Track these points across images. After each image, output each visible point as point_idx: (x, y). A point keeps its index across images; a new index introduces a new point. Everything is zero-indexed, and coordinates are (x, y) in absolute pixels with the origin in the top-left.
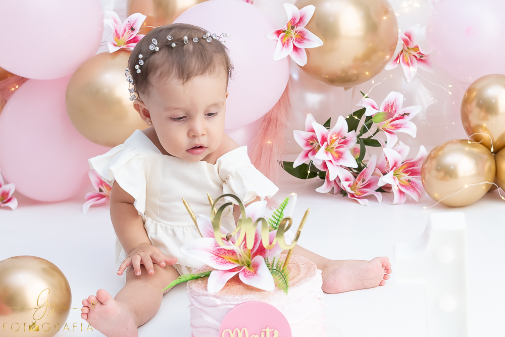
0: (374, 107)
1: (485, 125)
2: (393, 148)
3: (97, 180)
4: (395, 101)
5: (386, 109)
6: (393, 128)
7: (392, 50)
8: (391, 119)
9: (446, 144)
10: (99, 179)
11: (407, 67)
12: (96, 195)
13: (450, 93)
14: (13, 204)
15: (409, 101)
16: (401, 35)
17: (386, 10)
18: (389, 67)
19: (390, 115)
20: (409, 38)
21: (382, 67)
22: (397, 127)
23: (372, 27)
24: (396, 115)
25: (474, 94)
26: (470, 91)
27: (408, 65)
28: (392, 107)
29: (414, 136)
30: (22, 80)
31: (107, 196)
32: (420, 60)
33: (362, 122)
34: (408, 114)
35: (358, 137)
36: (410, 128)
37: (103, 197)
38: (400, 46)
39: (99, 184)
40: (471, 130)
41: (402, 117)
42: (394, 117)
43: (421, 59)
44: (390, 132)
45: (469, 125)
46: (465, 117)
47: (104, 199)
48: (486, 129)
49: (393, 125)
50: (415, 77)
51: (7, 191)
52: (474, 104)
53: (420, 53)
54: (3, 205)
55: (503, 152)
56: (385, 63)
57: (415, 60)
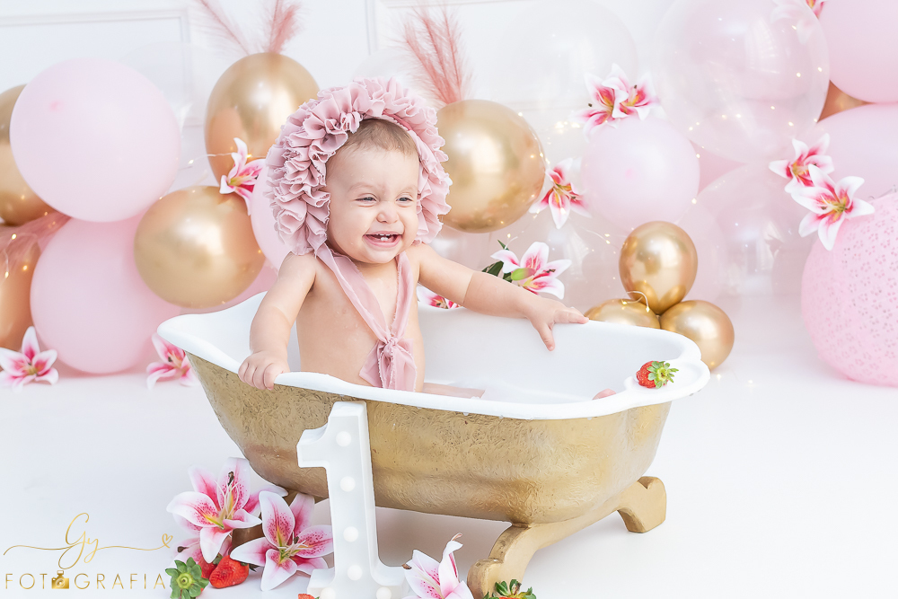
0: (514, 263)
1: (645, 281)
3: (163, 346)
4: (539, 254)
5: (528, 263)
6: (536, 287)
7: (538, 187)
8: (533, 277)
9: (604, 305)
10: (166, 345)
11: (557, 209)
12: (162, 366)
13: (608, 242)
14: (53, 377)
15: (556, 254)
16: (549, 171)
17: (529, 142)
18: (536, 209)
19: (531, 272)
20: (560, 174)
21: (525, 211)
22: (541, 286)
23: (513, 163)
24: (540, 272)
25: (635, 245)
26: (630, 240)
27: (559, 206)
28: (535, 261)
30: (64, 219)
31: (176, 367)
32: (573, 200)
34: (553, 271)
36: (557, 288)
37: (170, 368)
38: (548, 184)
39: (166, 353)
40: (631, 287)
41: (547, 273)
42: (537, 274)
43: (574, 200)
45: (630, 281)
46: (625, 272)
47: (173, 372)
48: (648, 285)
49: (536, 284)
50: (566, 223)
51: (44, 360)
52: (634, 256)
53: (572, 193)
54: (38, 379)
55: (670, 313)
56: (530, 204)
57: (568, 202)
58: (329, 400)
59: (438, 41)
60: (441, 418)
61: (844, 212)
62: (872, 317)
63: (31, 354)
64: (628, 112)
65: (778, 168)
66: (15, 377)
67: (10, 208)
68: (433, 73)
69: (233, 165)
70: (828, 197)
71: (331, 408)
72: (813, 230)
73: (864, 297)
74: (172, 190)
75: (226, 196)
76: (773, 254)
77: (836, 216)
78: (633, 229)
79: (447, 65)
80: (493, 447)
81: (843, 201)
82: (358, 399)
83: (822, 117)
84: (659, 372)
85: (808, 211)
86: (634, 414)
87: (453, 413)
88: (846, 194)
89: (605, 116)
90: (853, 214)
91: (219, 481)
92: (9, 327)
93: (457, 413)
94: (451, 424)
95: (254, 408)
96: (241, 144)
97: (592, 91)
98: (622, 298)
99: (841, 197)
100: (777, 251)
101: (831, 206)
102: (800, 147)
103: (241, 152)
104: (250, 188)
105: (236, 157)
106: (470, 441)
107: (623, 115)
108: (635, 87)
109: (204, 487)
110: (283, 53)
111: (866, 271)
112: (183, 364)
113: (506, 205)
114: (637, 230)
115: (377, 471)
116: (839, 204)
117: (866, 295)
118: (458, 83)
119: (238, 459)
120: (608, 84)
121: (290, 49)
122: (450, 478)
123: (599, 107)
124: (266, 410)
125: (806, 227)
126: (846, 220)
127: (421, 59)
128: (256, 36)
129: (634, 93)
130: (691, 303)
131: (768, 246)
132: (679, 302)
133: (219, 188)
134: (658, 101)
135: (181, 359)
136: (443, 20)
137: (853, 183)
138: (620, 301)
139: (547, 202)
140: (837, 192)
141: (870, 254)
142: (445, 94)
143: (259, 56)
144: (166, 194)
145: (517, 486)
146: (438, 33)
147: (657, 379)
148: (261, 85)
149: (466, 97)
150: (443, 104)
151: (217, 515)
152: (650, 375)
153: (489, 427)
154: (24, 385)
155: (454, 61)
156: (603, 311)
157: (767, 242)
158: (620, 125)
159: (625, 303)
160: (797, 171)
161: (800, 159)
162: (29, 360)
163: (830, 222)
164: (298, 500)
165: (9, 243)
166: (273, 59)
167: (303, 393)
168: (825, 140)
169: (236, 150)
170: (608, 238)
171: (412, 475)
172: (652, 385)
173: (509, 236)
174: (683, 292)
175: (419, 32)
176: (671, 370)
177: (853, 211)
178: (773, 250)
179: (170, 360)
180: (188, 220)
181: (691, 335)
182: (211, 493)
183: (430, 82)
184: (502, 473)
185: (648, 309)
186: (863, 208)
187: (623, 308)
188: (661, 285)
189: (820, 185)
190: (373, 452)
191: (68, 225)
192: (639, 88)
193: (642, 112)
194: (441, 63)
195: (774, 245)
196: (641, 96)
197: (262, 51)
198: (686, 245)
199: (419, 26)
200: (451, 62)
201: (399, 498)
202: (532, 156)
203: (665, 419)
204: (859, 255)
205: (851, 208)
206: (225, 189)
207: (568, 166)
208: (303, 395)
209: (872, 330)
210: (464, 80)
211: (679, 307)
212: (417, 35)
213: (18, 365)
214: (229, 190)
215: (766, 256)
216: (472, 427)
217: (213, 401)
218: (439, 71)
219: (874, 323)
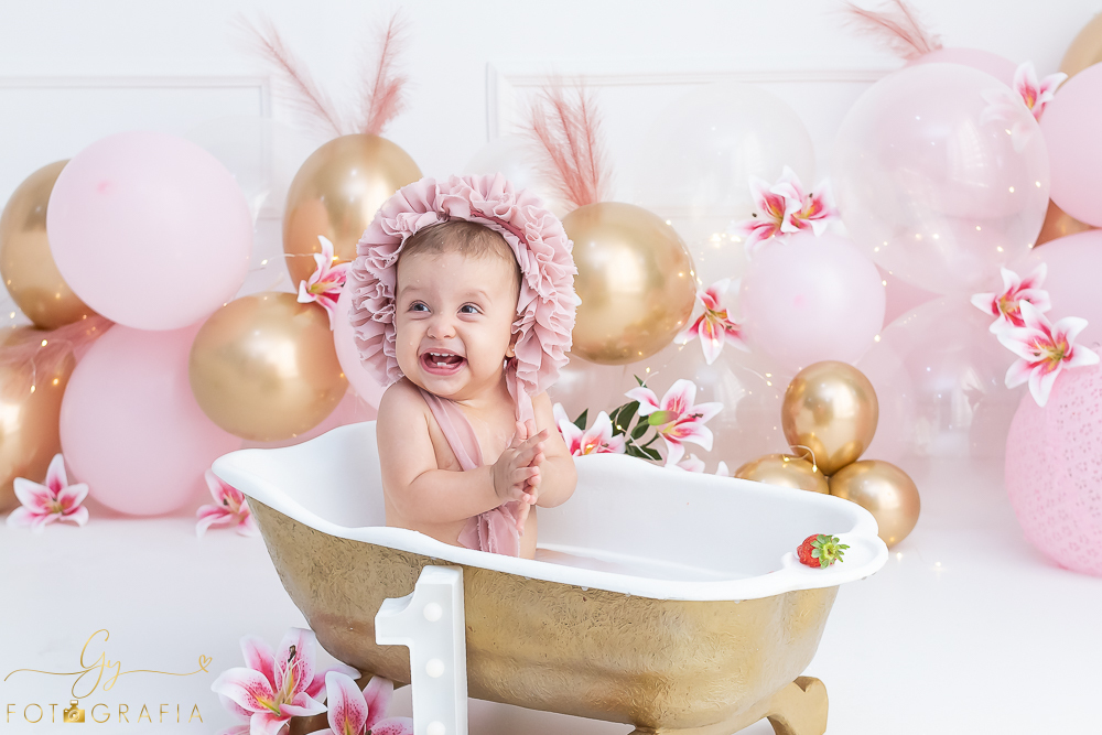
0: (652, 403)
1: (813, 434)
2: (679, 464)
3: (218, 486)
4: (684, 394)
5: (670, 405)
6: (679, 434)
7: (687, 313)
8: (675, 422)
9: (760, 461)
10: (221, 484)
11: (708, 340)
12: (215, 509)
13: (769, 384)
14: (82, 516)
15: (706, 395)
16: (701, 293)
17: (678, 256)
18: (683, 339)
19: (672, 416)
20: (714, 297)
21: (669, 341)
22: (685, 433)
23: (657, 281)
24: (684, 416)
25: (802, 388)
26: (796, 382)
27: (711, 337)
28: (678, 402)
29: (709, 448)
30: (106, 325)
31: (233, 512)
32: (728, 330)
33: (634, 423)
34: (701, 416)
35: (627, 444)
36: (704, 437)
37: (225, 513)
38: (699, 309)
39: (221, 494)
40: (795, 440)
41: (693, 418)
42: (680, 419)
43: (730, 330)
44: (674, 441)
45: (794, 432)
46: (789, 421)
47: (228, 517)
48: (816, 439)
49: (679, 430)
50: (720, 357)
51: (72, 495)
52: (800, 403)
53: (728, 321)
54: (63, 518)
55: (843, 475)
56: (675, 333)
57: (722, 331)
58: (417, 562)
59: (572, 129)
60: (554, 591)
61: (1062, 361)
62: (1091, 491)
63: (57, 488)
64: (800, 226)
65: (982, 302)
66: (36, 515)
67: (41, 308)
68: (565, 168)
69: (315, 267)
70: (1042, 341)
71: (419, 573)
72: (1022, 381)
73: (1083, 467)
74: (241, 294)
75: (305, 305)
76: (972, 408)
77: (1052, 365)
78: (800, 369)
79: (581, 159)
80: (616, 631)
81: (1061, 347)
82: (453, 564)
83: (1039, 243)
84: (825, 549)
85: (1017, 357)
86: (792, 598)
87: (569, 586)
88: (1065, 339)
89: (772, 230)
90: (1073, 364)
91: (278, 656)
92: (33, 454)
93: (574, 587)
94: (567, 600)
95: (325, 568)
96: (326, 243)
97: (758, 198)
98: (784, 452)
99: (1059, 342)
100: (977, 405)
101: (1045, 353)
102: (1010, 278)
103: (326, 254)
104: (335, 297)
105: (319, 258)
106: (588, 623)
107: (795, 229)
108: (811, 195)
109: (258, 663)
110: (383, 135)
111: (1087, 434)
112: (241, 509)
113: (645, 333)
114: (805, 371)
115: (472, 654)
116: (1056, 351)
117: (1085, 464)
118: (595, 181)
119: (303, 630)
120: (778, 190)
121: (392, 131)
122: (563, 667)
123: (765, 218)
124: (340, 572)
125: (1014, 376)
126: (1063, 370)
127: (551, 149)
128: (351, 112)
129: (809, 202)
130: (868, 463)
131: (966, 398)
132: (853, 461)
133: (297, 296)
134: (838, 214)
135: (240, 502)
136: (580, 104)
137: (1075, 326)
138: (781, 457)
139: (697, 331)
140: (1054, 335)
141: (1092, 413)
142: (577, 194)
143: (354, 137)
144: (231, 300)
145: (644, 681)
146: (572, 120)
147: (823, 557)
148: (354, 173)
149: (603, 199)
150: (575, 206)
151: (273, 698)
152: (814, 551)
153: (613, 606)
154: (46, 525)
155: (591, 155)
156: (760, 468)
157: (965, 392)
158: (791, 242)
159: (787, 459)
160: (1006, 307)
161: (1010, 292)
162: (53, 495)
163: (1044, 372)
164: (373, 684)
165: (39, 349)
166: (370, 143)
167: (386, 553)
168: (1041, 271)
169: (319, 251)
170: (769, 379)
171: (515, 660)
172: (815, 564)
173: (648, 370)
174: (860, 450)
175: (550, 118)
176: (841, 547)
177: (1073, 359)
178: (972, 402)
179: (226, 503)
180: (257, 333)
181: (867, 503)
182: (267, 670)
183: (560, 180)
184: (626, 663)
185: (815, 468)
186: (1086, 357)
187: (784, 466)
188: (833, 440)
189: (1034, 325)
190: (468, 630)
191: (111, 334)
192: (815, 197)
193: (818, 226)
194: (574, 155)
195: (974, 396)
196: (818, 206)
197: (357, 132)
198: (864, 391)
199: (550, 110)
200: (587, 155)
201: (497, 688)
202: (681, 275)
203: (830, 607)
204: (1079, 414)
205: (1071, 356)
206: (304, 298)
207: (724, 288)
208: (386, 556)
209: (1091, 508)
210: (601, 178)
211: (853, 468)
212: (548, 121)
213: (40, 500)
214: (308, 299)
215: (963, 410)
216: (591, 605)
217: (275, 557)
218: (571, 165)
219: (1093, 499)
